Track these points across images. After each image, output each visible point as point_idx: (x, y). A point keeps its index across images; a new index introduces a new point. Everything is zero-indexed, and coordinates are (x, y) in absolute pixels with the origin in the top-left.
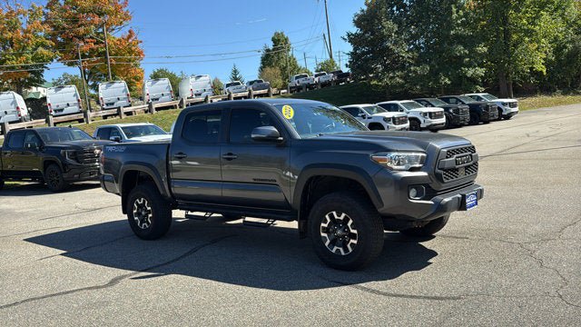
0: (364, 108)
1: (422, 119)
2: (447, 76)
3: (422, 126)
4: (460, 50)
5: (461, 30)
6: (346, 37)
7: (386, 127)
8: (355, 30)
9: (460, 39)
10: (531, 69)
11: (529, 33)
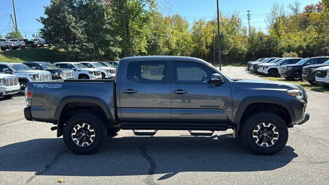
0: (75, 64)
1: (106, 73)
2: (102, 50)
3: (106, 77)
4: (109, 37)
5: (109, 27)
6: (39, 20)
7: (90, 77)
8: (46, 17)
9: (107, 31)
10: (140, 51)
11: (138, 33)
